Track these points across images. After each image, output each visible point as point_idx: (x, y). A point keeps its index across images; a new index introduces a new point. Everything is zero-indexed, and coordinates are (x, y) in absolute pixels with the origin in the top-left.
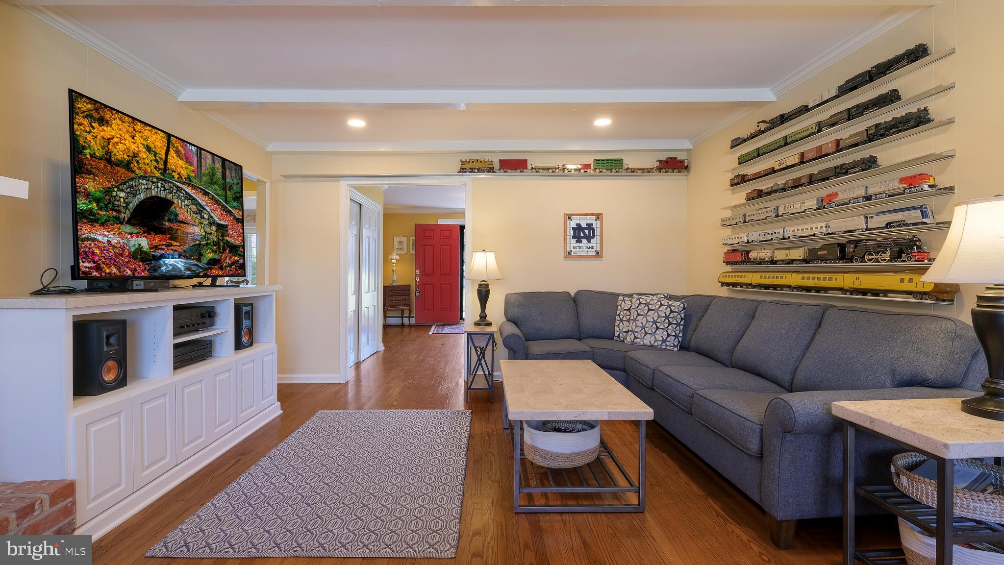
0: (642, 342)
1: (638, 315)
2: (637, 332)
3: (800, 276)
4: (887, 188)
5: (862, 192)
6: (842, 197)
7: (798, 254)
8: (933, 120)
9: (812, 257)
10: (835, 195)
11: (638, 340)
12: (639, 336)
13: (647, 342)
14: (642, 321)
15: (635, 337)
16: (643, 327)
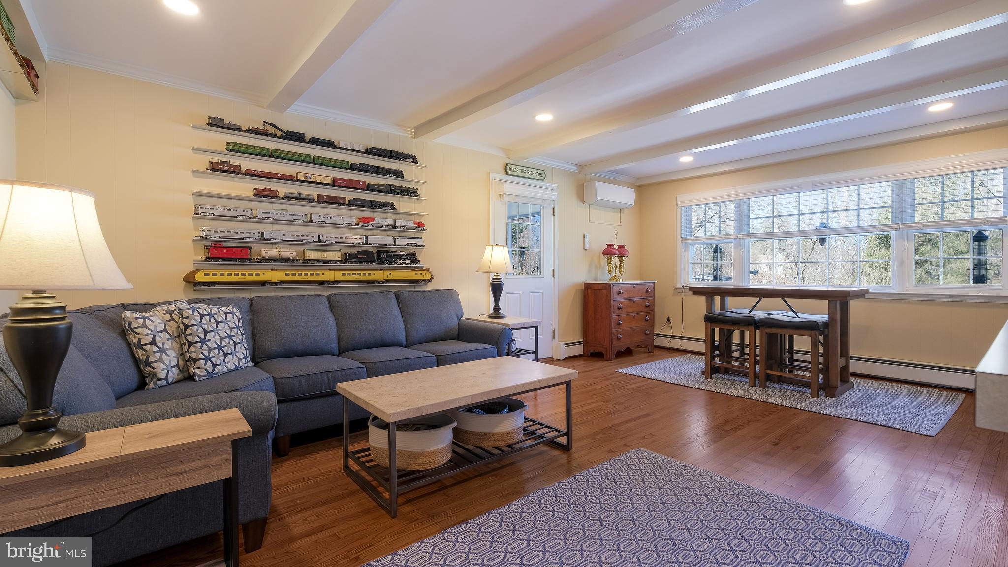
0: (225, 369)
1: (206, 332)
2: (214, 357)
3: (340, 273)
4: (407, 224)
5: (392, 223)
6: (377, 221)
7: (337, 256)
8: (418, 195)
9: (348, 258)
10: (373, 219)
11: (220, 368)
12: (219, 362)
13: (231, 367)
14: (214, 340)
15: (214, 366)
16: (220, 348)
